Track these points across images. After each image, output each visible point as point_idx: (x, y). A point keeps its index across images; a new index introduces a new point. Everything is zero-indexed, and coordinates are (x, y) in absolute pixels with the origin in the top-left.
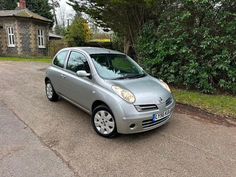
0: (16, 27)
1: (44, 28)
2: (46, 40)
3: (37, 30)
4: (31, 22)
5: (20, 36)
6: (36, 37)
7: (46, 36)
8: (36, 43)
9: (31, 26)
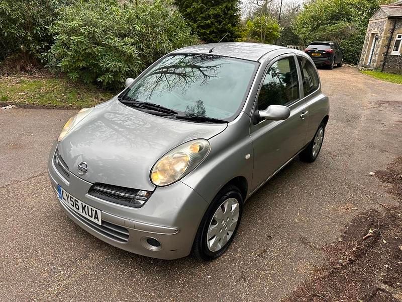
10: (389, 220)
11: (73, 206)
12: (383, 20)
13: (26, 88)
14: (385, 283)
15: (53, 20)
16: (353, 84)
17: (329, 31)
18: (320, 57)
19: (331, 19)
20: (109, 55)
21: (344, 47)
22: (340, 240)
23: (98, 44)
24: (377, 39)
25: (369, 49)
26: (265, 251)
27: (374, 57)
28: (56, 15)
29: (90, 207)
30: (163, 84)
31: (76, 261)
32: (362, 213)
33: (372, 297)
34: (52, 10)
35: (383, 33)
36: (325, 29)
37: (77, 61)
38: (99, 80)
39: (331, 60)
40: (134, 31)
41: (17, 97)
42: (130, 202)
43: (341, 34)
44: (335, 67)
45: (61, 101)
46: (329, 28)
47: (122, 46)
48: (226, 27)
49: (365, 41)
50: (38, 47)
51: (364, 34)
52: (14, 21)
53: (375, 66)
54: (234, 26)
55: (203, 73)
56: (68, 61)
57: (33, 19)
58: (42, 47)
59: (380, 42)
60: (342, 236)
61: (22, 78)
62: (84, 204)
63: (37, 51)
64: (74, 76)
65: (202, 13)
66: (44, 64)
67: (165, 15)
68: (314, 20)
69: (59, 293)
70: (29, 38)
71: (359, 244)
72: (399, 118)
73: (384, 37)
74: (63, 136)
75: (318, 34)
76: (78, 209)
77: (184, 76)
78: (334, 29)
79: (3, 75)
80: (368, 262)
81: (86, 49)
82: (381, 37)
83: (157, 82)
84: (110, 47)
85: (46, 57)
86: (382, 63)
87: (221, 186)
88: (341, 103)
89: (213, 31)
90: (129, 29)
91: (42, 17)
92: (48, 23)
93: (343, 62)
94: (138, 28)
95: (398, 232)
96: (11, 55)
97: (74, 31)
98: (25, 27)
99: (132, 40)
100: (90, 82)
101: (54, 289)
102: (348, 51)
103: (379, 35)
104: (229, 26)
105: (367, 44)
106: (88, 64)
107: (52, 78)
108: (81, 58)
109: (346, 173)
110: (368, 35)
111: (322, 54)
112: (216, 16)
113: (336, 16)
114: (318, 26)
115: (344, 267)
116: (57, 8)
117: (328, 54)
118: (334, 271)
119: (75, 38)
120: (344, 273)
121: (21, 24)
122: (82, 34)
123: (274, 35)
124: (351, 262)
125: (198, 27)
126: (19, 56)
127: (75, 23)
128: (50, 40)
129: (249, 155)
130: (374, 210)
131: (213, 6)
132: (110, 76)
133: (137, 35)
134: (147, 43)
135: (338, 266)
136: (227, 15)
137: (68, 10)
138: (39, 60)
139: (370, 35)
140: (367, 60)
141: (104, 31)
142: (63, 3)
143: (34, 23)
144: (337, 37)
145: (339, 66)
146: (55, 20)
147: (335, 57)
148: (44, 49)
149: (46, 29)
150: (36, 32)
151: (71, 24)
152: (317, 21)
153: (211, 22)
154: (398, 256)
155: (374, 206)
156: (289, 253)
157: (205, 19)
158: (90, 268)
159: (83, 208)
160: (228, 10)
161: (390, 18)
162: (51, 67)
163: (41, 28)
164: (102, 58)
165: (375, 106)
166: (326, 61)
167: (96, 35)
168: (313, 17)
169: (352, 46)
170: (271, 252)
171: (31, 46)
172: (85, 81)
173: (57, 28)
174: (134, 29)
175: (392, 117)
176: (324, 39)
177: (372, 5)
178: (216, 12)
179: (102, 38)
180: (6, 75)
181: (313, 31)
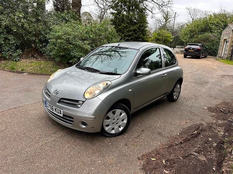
10: (207, 128)
11: (51, 109)
12: (229, 32)
13: (33, 65)
14: (196, 152)
15: (49, 32)
16: (211, 66)
17: (200, 38)
18: (194, 52)
19: (201, 32)
20: (76, 49)
21: (209, 47)
22: (178, 134)
23: (71, 44)
24: (227, 42)
25: (223, 48)
26: (139, 136)
27: (225, 52)
28: (51, 30)
29: (58, 109)
30: (99, 60)
31: (51, 135)
32: (194, 125)
33: (187, 157)
34: (49, 27)
35: (230, 39)
36: (198, 37)
37: (60, 52)
38: (70, 61)
39: (200, 54)
40: (89, 38)
41: (29, 69)
42: (75, 106)
43: (207, 40)
44: (202, 58)
45: (50, 72)
46: (200, 36)
47: (82, 45)
48: (140, 36)
49: (220, 44)
50: (41, 45)
51: (220, 40)
52: (30, 33)
53: (226, 57)
54: (144, 35)
55: (120, 55)
56: (55, 52)
57: (39, 31)
58: (43, 46)
59: (228, 44)
60: (180, 133)
61: (32, 60)
62: (56, 108)
63: (40, 47)
64: (58, 59)
65: (127, 29)
66: (43, 53)
67: (106, 30)
68: (191, 32)
69: (42, 145)
70: (37, 41)
71: (188, 136)
72: (231, 84)
73: (231, 41)
74: (49, 80)
75: (194, 40)
76: (53, 110)
77: (110, 56)
78: (202, 37)
79: (23, 59)
80: (190, 144)
81: (64, 46)
83: (96, 59)
84: (77, 45)
85: (44, 50)
86: (230, 56)
87: (115, 101)
88: (200, 76)
89: (133, 38)
90: (87, 37)
91: (44, 31)
92: (46, 34)
93: (208, 55)
94: (91, 36)
95: (210, 133)
96: (27, 49)
97: (59, 37)
98: (35, 35)
99: (88, 42)
100: (66, 63)
101: (41, 144)
102: (211, 49)
103: (228, 40)
104: (141, 35)
105: (221, 45)
106: (65, 54)
107: (47, 60)
108: (62, 51)
109: (191, 107)
110: (222, 40)
111: (195, 50)
112: (134, 30)
113: (203, 30)
114: (194, 35)
115: (176, 144)
116: (51, 26)
117: (198, 50)
118: (171, 146)
119: (59, 41)
120: (176, 147)
121: (33, 34)
122: (63, 39)
123: (168, 40)
124: (181, 143)
125: (124, 36)
126: (31, 49)
127: (60, 33)
128: (47, 42)
129: (131, 90)
130: (200, 123)
131: (133, 25)
132: (76, 60)
133: (91, 40)
134: (96, 44)
135: (174, 144)
136: (140, 30)
137: (57, 27)
138: (41, 52)
139: (223, 40)
140: (222, 54)
141: (74, 37)
142: (55, 24)
143: (39, 34)
144: (204, 42)
145: (205, 57)
146: (50, 32)
147: (202, 52)
148: (44, 46)
149: (45, 36)
150: (41, 38)
151: (57, 34)
152: (193, 33)
153: (132, 33)
154: (206, 142)
155: (201, 122)
156: (151, 138)
157: (129, 32)
158: (57, 138)
159: (55, 110)
160: (141, 27)
162: (47, 55)
163: (43, 36)
164: (72, 51)
165: (220, 77)
166: (197, 54)
167: (70, 39)
168: (190, 30)
169: (213, 46)
170: (142, 136)
171: (38, 45)
172: (63, 62)
173: (51, 36)
174: (90, 37)
175: (228, 83)
176: (197, 43)
177: (224, 24)
178: (134, 28)
179: (73, 41)
180: (24, 59)
181: (191, 38)
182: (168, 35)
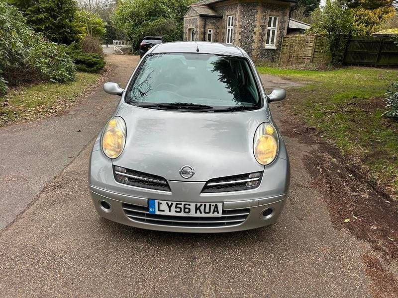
0: (238, 15)
1: (280, 12)
2: (281, 36)
3: (268, 17)
4: (260, 4)
5: (240, 30)
6: (263, 31)
7: (281, 28)
8: (261, 41)
9: (259, 13)
11: (179, 213)
12: (195, 18)
17: (152, 26)
19: (148, 15)
22: (313, 178)
24: (194, 33)
29: (209, 204)
35: (198, 29)
36: (147, 25)
46: (151, 24)
48: (64, 23)
49: (184, 35)
59: (197, 36)
62: (199, 204)
68: (135, 16)
71: (322, 176)
73: (200, 32)
76: (189, 212)
78: (156, 25)
82: (197, 32)
89: (49, 26)
103: (195, 30)
104: (67, 20)
105: (186, 38)
112: (49, 10)
113: (152, 12)
114: (140, 22)
123: (99, 30)
136: (62, 10)
139: (187, 30)
152: (137, 17)
153: (45, 16)
157: (36, 12)
159: (198, 209)
161: (201, 16)
168: (133, 13)
181: (135, 26)
182: (97, 20)
